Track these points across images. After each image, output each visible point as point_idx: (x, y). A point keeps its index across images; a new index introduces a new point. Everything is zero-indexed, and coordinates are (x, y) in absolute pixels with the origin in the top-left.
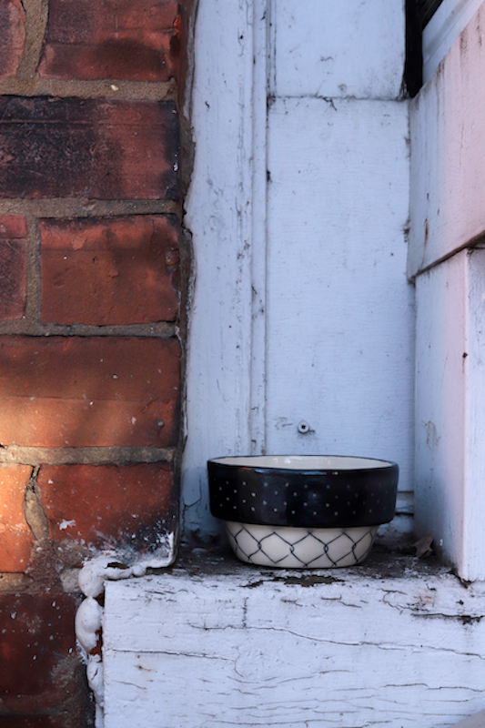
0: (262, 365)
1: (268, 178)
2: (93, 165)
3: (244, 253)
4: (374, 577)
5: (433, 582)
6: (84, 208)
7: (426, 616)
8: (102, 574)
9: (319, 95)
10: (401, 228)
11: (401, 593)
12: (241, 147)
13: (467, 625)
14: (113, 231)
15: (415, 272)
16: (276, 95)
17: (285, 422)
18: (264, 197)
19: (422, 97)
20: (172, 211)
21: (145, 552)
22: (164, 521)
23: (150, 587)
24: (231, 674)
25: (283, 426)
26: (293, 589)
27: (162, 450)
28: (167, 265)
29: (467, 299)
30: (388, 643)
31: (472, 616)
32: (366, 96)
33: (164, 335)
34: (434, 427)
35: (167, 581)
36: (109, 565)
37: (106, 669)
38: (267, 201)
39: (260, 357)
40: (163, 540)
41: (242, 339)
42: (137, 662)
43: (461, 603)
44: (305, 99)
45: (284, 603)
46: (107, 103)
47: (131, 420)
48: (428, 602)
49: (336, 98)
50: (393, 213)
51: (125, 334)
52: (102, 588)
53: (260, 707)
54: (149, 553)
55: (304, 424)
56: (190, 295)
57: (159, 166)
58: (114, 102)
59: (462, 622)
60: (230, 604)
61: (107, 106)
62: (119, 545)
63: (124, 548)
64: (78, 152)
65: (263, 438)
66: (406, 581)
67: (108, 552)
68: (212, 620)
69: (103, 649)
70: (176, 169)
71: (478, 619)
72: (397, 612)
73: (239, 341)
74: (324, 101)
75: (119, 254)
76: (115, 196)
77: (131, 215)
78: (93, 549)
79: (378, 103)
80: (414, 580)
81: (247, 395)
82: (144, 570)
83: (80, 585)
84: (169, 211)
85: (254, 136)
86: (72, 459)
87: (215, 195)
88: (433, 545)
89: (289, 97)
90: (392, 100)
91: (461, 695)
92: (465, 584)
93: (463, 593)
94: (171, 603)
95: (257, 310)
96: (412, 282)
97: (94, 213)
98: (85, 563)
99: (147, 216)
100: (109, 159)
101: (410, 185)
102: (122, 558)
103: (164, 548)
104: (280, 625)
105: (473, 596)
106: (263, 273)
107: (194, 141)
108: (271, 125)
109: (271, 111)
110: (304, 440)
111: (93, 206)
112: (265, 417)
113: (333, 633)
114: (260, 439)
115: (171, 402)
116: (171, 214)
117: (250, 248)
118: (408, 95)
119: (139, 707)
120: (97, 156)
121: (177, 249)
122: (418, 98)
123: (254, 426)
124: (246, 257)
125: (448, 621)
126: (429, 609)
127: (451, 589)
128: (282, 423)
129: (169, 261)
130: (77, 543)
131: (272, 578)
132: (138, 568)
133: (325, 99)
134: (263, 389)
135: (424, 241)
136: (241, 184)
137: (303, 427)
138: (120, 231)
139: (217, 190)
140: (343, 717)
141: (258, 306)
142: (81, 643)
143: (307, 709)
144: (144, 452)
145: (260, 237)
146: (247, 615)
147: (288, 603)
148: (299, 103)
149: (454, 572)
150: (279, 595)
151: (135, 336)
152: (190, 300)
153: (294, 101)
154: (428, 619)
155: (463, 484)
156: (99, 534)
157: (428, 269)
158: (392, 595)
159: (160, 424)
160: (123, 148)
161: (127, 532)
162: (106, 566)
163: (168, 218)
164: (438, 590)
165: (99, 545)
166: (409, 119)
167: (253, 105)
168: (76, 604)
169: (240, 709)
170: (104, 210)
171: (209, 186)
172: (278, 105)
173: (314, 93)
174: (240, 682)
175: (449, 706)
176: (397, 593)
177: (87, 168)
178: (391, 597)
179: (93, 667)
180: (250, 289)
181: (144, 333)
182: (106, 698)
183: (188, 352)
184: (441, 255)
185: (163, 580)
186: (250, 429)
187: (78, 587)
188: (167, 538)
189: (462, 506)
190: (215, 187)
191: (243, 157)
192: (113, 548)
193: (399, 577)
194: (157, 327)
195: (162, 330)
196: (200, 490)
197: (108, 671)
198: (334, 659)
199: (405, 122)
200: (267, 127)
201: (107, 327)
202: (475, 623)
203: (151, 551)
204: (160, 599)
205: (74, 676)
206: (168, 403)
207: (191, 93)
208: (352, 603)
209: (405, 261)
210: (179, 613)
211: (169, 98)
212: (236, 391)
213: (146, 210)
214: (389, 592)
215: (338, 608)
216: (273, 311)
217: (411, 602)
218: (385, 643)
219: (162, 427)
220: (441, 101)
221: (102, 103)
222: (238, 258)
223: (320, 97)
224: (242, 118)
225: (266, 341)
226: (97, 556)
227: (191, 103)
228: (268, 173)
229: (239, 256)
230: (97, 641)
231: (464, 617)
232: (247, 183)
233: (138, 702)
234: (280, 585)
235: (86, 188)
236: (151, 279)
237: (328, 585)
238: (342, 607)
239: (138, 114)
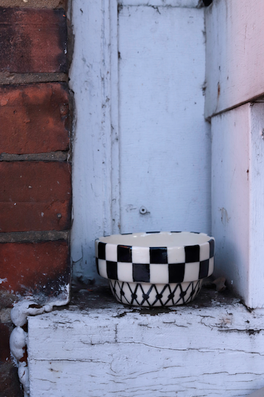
0: (118, 173)
1: (119, 56)
2: (12, 51)
3: (106, 104)
4: (194, 307)
5: (230, 309)
6: (7, 79)
7: (227, 331)
8: (25, 312)
9: (149, 4)
10: (201, 87)
11: (211, 317)
12: (103, 37)
13: (252, 335)
14: (26, 93)
15: (211, 114)
16: (123, 4)
17: (131, 207)
18: (117, 69)
19: (214, 6)
20: (63, 80)
21: (52, 297)
22: (63, 277)
23: (56, 319)
24: (108, 371)
25: (131, 210)
26: (146, 317)
27: (61, 232)
28: (61, 115)
29: (250, 134)
30: (204, 348)
31: (255, 330)
32: (178, 5)
33: (60, 159)
34: (226, 211)
35: (67, 314)
36: (31, 306)
37: (30, 371)
38: (119, 71)
39: (116, 168)
40: (63, 289)
41: (106, 158)
42: (50, 366)
43: (248, 322)
44: (141, 7)
45: (140, 326)
46: (20, 10)
47: (41, 214)
48: (228, 322)
49: (159, 6)
50: (196, 78)
51: (35, 159)
52: (25, 321)
53: (127, 391)
54: (54, 297)
55: (144, 208)
56: (73, 131)
57: (55, 51)
58: (25, 10)
59: (248, 334)
60: (107, 328)
61: (20, 12)
62: (35, 293)
63: (38, 295)
64: (2, 43)
65: (119, 218)
66: (214, 309)
67: (28, 297)
68: (96, 338)
69: (28, 359)
70: (65, 53)
71: (258, 332)
72: (210, 329)
73: (104, 159)
74: (152, 8)
75: (30, 108)
76: (27, 71)
77: (37, 83)
78: (19, 296)
79: (186, 10)
80: (218, 308)
81: (109, 192)
82: (52, 308)
83: (12, 319)
84: (62, 80)
85: (111, 30)
86: (4, 239)
87: (87, 68)
88: (226, 283)
89: (131, 6)
90: (194, 7)
91: (248, 377)
92: (250, 310)
93: (249, 316)
94: (70, 329)
95: (114, 139)
96: (208, 120)
97: (13, 82)
98: (14, 305)
99: (48, 83)
100: (22, 46)
101: (206, 60)
102: (37, 301)
103: (63, 294)
104: (138, 340)
105: (255, 317)
106: (117, 116)
107: (74, 34)
108: (120, 24)
109: (120, 14)
110: (144, 218)
111: (13, 77)
112: (120, 204)
113: (170, 344)
114: (117, 218)
115: (66, 202)
116: (63, 81)
117: (110, 101)
118: (203, 5)
119: (52, 394)
120: (15, 45)
121: (68, 105)
122: (211, 7)
123: (114, 210)
124: (107, 107)
125: (240, 333)
126: (229, 326)
127: (241, 313)
128: (130, 208)
129: (62, 112)
130: (8, 292)
131: (132, 310)
132: (47, 307)
133: (153, 7)
134: (118, 188)
135: (217, 95)
136: (103, 61)
137: (143, 210)
138: (30, 93)
139: (89, 65)
140: (177, 394)
141: (114, 136)
142: (14, 355)
143: (155, 390)
144: (50, 234)
145: (115, 94)
146: (117, 335)
147: (143, 326)
148: (137, 10)
149: (242, 302)
150: (137, 322)
151: (42, 160)
152: (73, 134)
153: (134, 8)
154: (228, 333)
155: (248, 249)
156: (23, 286)
157: (221, 113)
158: (206, 318)
159: (59, 216)
160: (31, 39)
161: (40, 284)
162: (28, 307)
163: (61, 84)
164: (234, 314)
165: (23, 293)
166: (205, 19)
167: (110, 11)
168: (9, 330)
169: (115, 392)
170: (20, 80)
171: (83, 62)
172: (124, 11)
173: (146, 3)
174: (114, 376)
175: (241, 384)
176: (209, 317)
177: (8, 53)
178: (206, 320)
179: (22, 370)
180: (110, 126)
181: (48, 158)
182: (31, 389)
183: (73, 167)
184: (231, 105)
185: (64, 314)
186: (111, 213)
187: (10, 319)
188: (65, 287)
189: (248, 262)
190: (87, 63)
191: (105, 44)
192: (32, 294)
193: (209, 306)
194: (56, 154)
195: (59, 156)
196: (82, 252)
197: (31, 373)
198: (171, 359)
199: (203, 21)
200: (118, 25)
201: (24, 155)
202: (256, 334)
203: (56, 296)
204: (63, 327)
205: (10, 374)
206: (64, 203)
207: (71, 3)
208: (182, 325)
209: (203, 107)
210: (75, 335)
211: (60, 7)
212: (103, 190)
213: (47, 80)
214: (204, 317)
215: (173, 328)
216: (123, 139)
217: (218, 323)
218: (203, 348)
219: (60, 218)
220: (229, 9)
221: (17, 10)
222: (102, 107)
223: (150, 6)
224: (103, 19)
225: (120, 158)
226: (22, 300)
227: (71, 10)
228: (119, 53)
229: (103, 106)
230: (24, 354)
231: (250, 330)
232: (107, 60)
233: (51, 391)
234: (137, 315)
235: (8, 66)
236: (51, 124)
237: (166, 314)
238: (176, 327)
239: (41, 17)
